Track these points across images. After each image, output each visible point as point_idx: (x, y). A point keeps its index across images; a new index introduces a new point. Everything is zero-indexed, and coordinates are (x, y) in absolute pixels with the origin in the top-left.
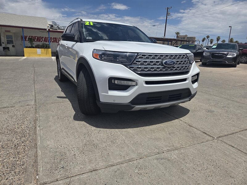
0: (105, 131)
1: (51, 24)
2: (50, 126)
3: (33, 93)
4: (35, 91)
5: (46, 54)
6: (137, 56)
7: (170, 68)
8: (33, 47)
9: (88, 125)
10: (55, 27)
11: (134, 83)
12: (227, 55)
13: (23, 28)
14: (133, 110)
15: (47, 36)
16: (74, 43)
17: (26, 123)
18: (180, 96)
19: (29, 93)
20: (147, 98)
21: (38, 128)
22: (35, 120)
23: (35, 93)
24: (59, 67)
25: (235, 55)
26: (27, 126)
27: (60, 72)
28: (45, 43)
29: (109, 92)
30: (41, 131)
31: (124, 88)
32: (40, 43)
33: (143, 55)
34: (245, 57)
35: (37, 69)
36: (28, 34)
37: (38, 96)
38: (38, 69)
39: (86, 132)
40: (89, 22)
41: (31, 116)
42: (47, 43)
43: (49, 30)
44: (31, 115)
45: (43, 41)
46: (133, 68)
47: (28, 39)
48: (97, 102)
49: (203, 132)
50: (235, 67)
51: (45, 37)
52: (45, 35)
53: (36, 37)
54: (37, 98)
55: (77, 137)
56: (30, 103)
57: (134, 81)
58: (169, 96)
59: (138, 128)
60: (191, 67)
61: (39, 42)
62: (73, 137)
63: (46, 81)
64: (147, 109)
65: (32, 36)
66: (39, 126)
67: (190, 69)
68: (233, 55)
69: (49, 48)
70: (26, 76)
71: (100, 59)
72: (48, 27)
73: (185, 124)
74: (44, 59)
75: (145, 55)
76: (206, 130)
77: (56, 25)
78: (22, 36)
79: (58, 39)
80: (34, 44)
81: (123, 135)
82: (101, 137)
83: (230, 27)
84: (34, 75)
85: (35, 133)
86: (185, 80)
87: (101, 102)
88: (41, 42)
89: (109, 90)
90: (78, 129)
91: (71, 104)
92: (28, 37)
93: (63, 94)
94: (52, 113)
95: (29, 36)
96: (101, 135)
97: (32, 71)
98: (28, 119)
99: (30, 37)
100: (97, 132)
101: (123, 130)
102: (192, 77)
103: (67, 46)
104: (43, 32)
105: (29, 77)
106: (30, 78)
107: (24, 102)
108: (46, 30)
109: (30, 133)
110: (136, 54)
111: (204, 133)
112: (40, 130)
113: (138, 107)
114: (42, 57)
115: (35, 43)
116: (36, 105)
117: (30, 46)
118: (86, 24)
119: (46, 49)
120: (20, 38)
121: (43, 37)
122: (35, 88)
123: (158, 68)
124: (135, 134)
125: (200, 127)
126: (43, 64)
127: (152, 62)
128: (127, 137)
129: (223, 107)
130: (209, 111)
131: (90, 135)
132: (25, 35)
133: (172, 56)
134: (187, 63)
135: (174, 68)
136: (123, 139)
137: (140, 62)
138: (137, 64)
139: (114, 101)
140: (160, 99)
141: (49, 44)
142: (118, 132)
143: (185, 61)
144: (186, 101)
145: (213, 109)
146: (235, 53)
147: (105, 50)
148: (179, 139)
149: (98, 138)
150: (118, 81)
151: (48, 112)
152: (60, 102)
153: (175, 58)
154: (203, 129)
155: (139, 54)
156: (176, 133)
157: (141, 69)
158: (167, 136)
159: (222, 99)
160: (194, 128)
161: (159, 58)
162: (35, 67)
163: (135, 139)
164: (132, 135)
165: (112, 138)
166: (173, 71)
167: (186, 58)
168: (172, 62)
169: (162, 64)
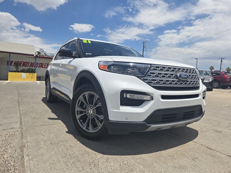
0: (114, 159)
1: (39, 51)
2: (42, 155)
3: (18, 114)
4: (20, 112)
5: (32, 78)
6: (151, 67)
7: (184, 82)
8: (18, 72)
9: (90, 151)
10: (42, 54)
11: (148, 98)
12: (204, 80)
13: (10, 53)
14: (148, 130)
16: (71, 59)
17: (9, 151)
18: (193, 114)
19: (13, 115)
20: (163, 115)
21: (26, 158)
22: (21, 147)
23: (20, 114)
24: (48, 87)
25: (211, 80)
26: (11, 155)
28: (30, 67)
29: (120, 108)
30: (31, 162)
31: (138, 103)
32: (26, 68)
33: (157, 67)
34: (217, 83)
35: (21, 91)
36: (14, 59)
37: (24, 118)
38: (23, 91)
39: (91, 162)
40: (87, 40)
41: (16, 142)
42: (33, 68)
43: (36, 55)
44: (15, 140)
45: (29, 66)
46: (147, 80)
47: (14, 64)
48: (105, 122)
50: (212, 91)
51: (32, 63)
52: (33, 61)
53: (22, 62)
54: (23, 120)
56: (14, 126)
57: (150, 95)
58: (184, 113)
59: (154, 153)
61: (25, 66)
62: (75, 169)
63: (32, 103)
64: (163, 129)
65: (18, 61)
66: (28, 155)
67: (199, 85)
68: (209, 80)
69: (35, 72)
70: (9, 98)
71: (108, 70)
72: (36, 53)
73: (204, 147)
74: (29, 83)
75: (158, 67)
77: (43, 51)
78: (8, 61)
79: (44, 64)
80: (19, 68)
81: (139, 164)
82: (113, 168)
83: (196, 59)
84: (19, 97)
85: (23, 165)
86: (197, 96)
87: (110, 121)
88: (27, 66)
90: (80, 157)
92: (14, 62)
94: (42, 137)
95: (15, 61)
96: (112, 164)
97: (16, 93)
98: (12, 146)
100: (105, 161)
102: (203, 92)
103: (61, 63)
104: (30, 58)
105: (12, 99)
106: (14, 100)
107: (7, 125)
108: (33, 55)
109: (15, 166)
110: (149, 66)
112: (30, 160)
113: (154, 127)
114: (26, 81)
115: (21, 68)
116: (22, 129)
117: (15, 70)
118: (83, 42)
119: (31, 74)
120: (6, 63)
121: (29, 63)
122: (19, 110)
123: (173, 81)
124: (154, 161)
125: (220, 150)
126: (28, 87)
127: (167, 74)
128: (144, 166)
129: (227, 127)
130: (217, 132)
131: (98, 165)
132: (11, 60)
133: (184, 69)
134: (197, 78)
135: (188, 82)
136: (140, 169)
137: (154, 73)
138: (151, 76)
139: (127, 119)
140: (176, 117)
141: (35, 69)
142: (131, 159)
143: (196, 76)
144: (200, 119)
145: (219, 129)
146: (210, 78)
147: (114, 61)
148: (207, 165)
149: (108, 170)
150: (130, 95)
151: (38, 137)
152: (51, 125)
153: (187, 72)
154: (226, 152)
155: (153, 65)
156: (200, 158)
157: (156, 82)
158: (192, 163)
159: (220, 119)
160: (215, 152)
161: (173, 71)
162: (19, 90)
163: (156, 169)
164: (150, 163)
165: (127, 168)
166: (187, 85)
167: (195, 72)
168: (186, 75)
169: (176, 77)
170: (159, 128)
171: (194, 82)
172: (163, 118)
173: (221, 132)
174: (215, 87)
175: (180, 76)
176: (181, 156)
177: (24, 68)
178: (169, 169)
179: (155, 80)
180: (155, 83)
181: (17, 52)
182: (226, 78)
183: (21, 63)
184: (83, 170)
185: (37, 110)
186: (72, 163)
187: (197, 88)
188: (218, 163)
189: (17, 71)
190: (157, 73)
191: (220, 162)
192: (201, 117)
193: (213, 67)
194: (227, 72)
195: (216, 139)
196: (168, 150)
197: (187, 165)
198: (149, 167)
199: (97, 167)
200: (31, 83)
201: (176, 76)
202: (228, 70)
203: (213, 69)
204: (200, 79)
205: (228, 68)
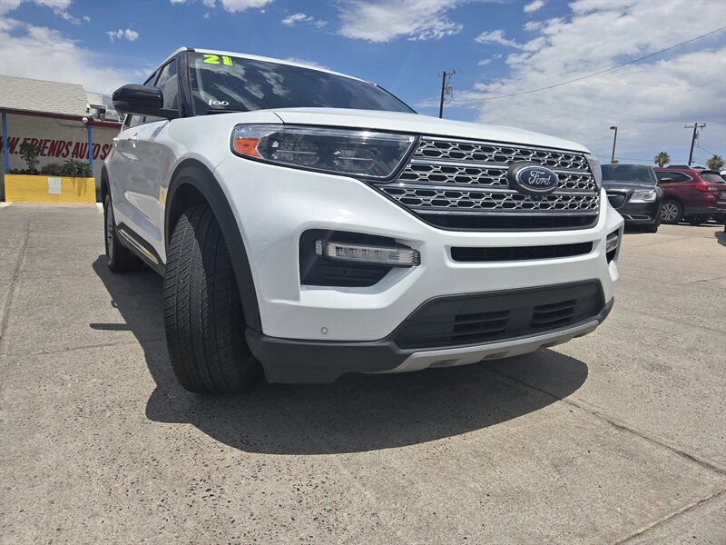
0: (284, 467)
1: (99, 103)
2: (35, 453)
4: (9, 304)
5: (79, 194)
6: (415, 145)
7: (540, 199)
8: (36, 173)
9: (208, 439)
10: (109, 113)
11: (404, 257)
12: (630, 198)
13: (4, 111)
14: (403, 367)
15: (85, 140)
16: (162, 123)
18: (570, 311)
20: (458, 318)
23: (8, 312)
24: (110, 222)
25: (653, 198)
27: (111, 242)
28: (74, 159)
29: (301, 292)
31: (368, 276)
32: (60, 161)
33: (438, 145)
34: (673, 206)
35: (37, 234)
36: (19, 131)
37: (15, 324)
38: (42, 235)
39: (198, 477)
40: (220, 56)
42: (84, 160)
43: (90, 119)
45: (70, 155)
46: (400, 191)
47: (22, 146)
48: (250, 340)
49: (679, 453)
50: (654, 231)
51: (78, 144)
52: (79, 136)
53: (46, 141)
55: (154, 506)
57: (409, 248)
58: (536, 308)
59: (423, 446)
60: (599, 201)
61: (57, 156)
62: (135, 505)
63: (59, 272)
64: (457, 364)
65: (33, 140)
67: (598, 209)
68: (647, 196)
69: (88, 175)
71: (262, 158)
72: (88, 111)
73: (598, 422)
74: (69, 209)
75: (445, 145)
76: (684, 442)
80: (38, 162)
81: (364, 485)
82: (269, 499)
83: (612, 128)
84: (22, 254)
86: (585, 248)
87: (265, 339)
88: (64, 156)
89: (303, 283)
90: (164, 461)
91: (143, 353)
92: (21, 142)
93: (116, 316)
94: (56, 390)
95: (25, 140)
96: (269, 486)
97: (18, 242)
99: (29, 142)
100: (248, 472)
101: (361, 456)
102: (609, 236)
103: (135, 138)
104: (71, 127)
106: (4, 264)
108: (80, 118)
110: (412, 139)
111: (685, 455)
113: (422, 357)
114: (63, 204)
115: (43, 161)
117: (26, 168)
118: (206, 61)
119: (77, 179)
121: (70, 143)
122: (11, 295)
123: (496, 196)
124: (417, 475)
125: (656, 431)
126: (64, 223)
127: (474, 171)
128: (382, 491)
129: (690, 350)
130: (652, 367)
131: (219, 491)
132: (11, 135)
133: (541, 154)
134: (591, 186)
135: (553, 198)
136: (366, 502)
137: (427, 168)
138: (416, 176)
139: (324, 331)
140: (505, 322)
141: (88, 165)
142: (340, 467)
143: (585, 178)
144: (592, 329)
145: (661, 359)
146: (651, 192)
147: (284, 124)
148: (603, 489)
149: (253, 507)
150: (339, 246)
151: (43, 388)
152: (100, 346)
153: (554, 163)
154: (673, 439)
155: (424, 137)
156: (580, 460)
157: (432, 199)
158: (552, 479)
159: (670, 323)
160: (637, 438)
161: (499, 159)
162: (33, 231)
163: (421, 504)
164: (403, 481)
165: (317, 500)
166: (548, 212)
167: (585, 166)
168: (546, 176)
169: (510, 181)
170: (444, 362)
171: (578, 198)
172: (456, 328)
173: (664, 369)
174: (669, 219)
175: (525, 176)
176: (516, 455)
177: (54, 160)
178: (464, 501)
179: (431, 193)
180: (429, 203)
181: (25, 108)
182: (704, 190)
183: (45, 143)
184: (161, 509)
185: (69, 298)
186: (129, 484)
187: (590, 221)
188: (642, 480)
189: (32, 172)
190: (437, 166)
191: (648, 476)
192: (596, 322)
193: (665, 155)
194: (708, 169)
195: (646, 393)
196: (474, 432)
197: (531, 488)
198: (397, 495)
199: (216, 495)
200: (79, 209)
201: (511, 177)
202: (715, 165)
203: (665, 162)
204: (603, 192)
205: (715, 157)
